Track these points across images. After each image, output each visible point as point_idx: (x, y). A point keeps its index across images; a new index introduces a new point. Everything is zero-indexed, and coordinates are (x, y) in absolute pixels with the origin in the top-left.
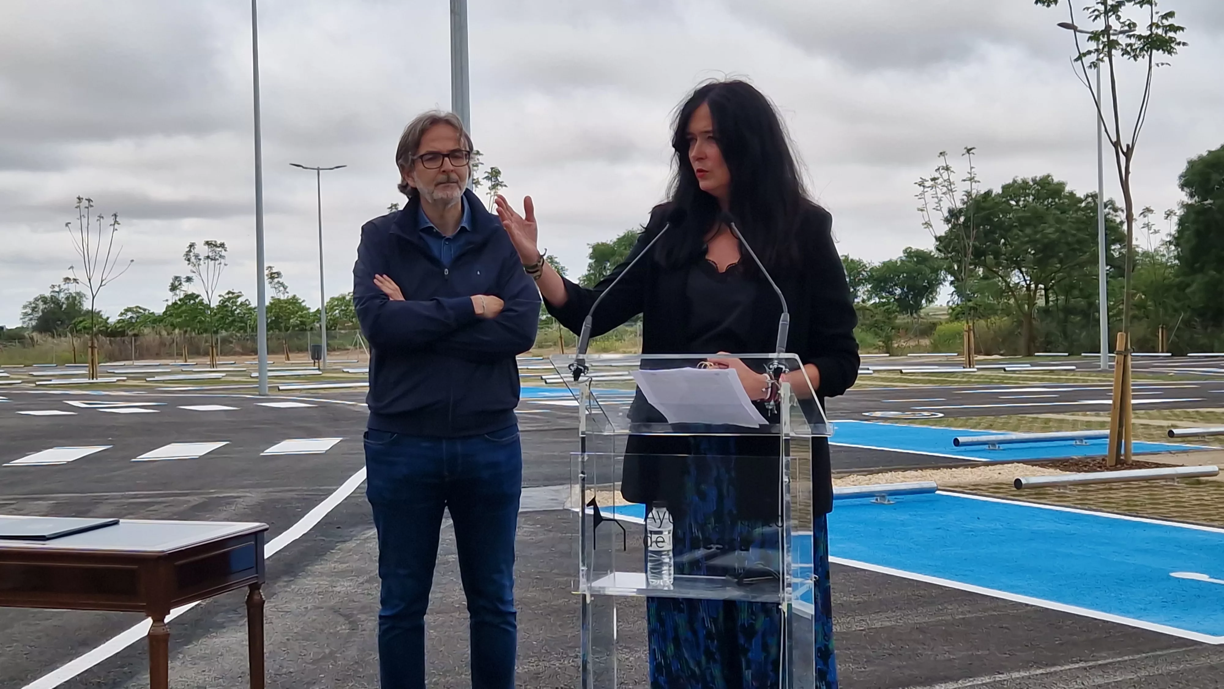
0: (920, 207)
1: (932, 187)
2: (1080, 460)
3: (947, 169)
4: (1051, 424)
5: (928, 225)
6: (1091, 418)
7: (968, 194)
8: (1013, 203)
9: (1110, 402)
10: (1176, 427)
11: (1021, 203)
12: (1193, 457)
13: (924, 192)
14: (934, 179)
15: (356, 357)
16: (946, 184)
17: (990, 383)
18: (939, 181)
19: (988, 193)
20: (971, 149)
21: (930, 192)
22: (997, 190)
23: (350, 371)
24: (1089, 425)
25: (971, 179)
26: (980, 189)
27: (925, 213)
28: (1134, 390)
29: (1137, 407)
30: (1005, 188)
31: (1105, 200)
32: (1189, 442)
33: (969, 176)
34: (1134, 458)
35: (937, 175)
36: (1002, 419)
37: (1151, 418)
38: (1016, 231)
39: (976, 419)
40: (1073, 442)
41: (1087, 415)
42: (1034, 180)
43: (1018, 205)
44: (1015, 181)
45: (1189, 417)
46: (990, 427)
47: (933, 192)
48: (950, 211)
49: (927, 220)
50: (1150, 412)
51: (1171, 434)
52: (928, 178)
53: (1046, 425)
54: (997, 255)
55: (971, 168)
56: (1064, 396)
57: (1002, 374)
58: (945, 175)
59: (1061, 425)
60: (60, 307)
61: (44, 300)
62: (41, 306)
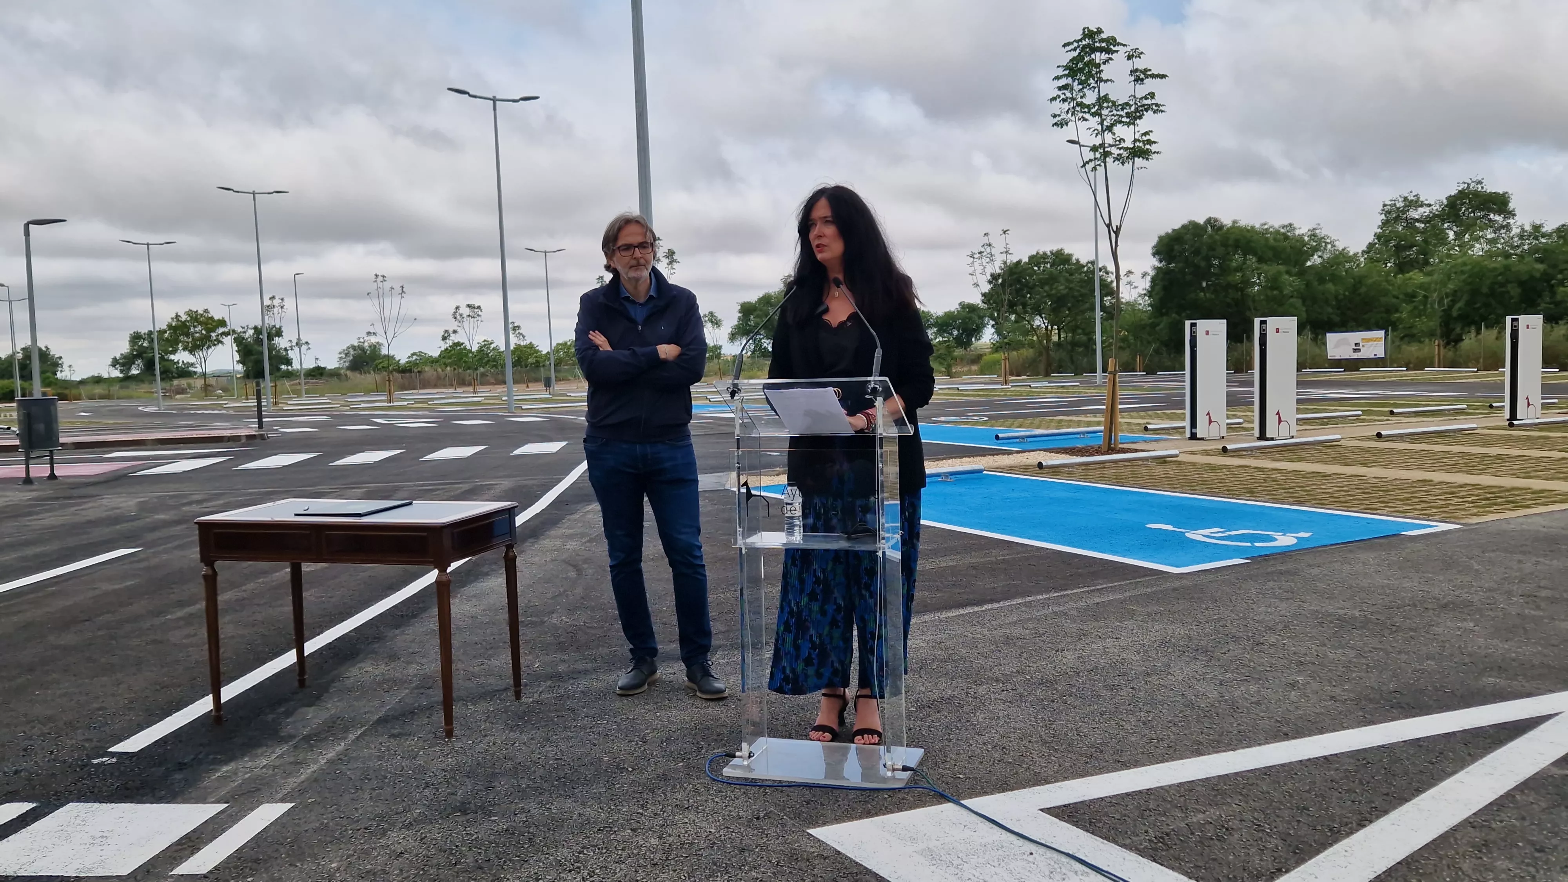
0: (971, 273)
1: (979, 258)
2: (1083, 448)
3: (990, 245)
4: (1063, 423)
5: (977, 284)
6: (1090, 418)
7: (1005, 263)
8: (1036, 268)
9: (1104, 407)
10: (1149, 424)
11: (1042, 269)
12: (1162, 444)
13: (973, 262)
14: (980, 253)
15: (576, 385)
16: (989, 256)
17: (1020, 396)
18: (984, 254)
19: (1019, 262)
20: (1006, 231)
21: (978, 262)
22: (1025, 260)
23: (572, 395)
24: (1089, 424)
25: (1007, 252)
26: (1013, 259)
27: (974, 276)
28: (1120, 399)
29: (1123, 411)
30: (1030, 258)
31: (1101, 265)
32: (1157, 434)
33: (1005, 250)
34: (1121, 446)
35: (982, 249)
36: (1029, 421)
37: (1132, 418)
38: (1038, 288)
39: (1010, 421)
40: (1078, 436)
41: (1087, 417)
42: (1051, 253)
43: (1039, 270)
44: (1037, 253)
45: (1159, 417)
46: (1020, 426)
47: (980, 262)
48: (992, 275)
49: (975, 281)
50: (1132, 414)
51: (1146, 429)
52: (976, 252)
53: (1060, 424)
54: (1024, 305)
55: (1007, 244)
56: (1071, 404)
57: (1028, 389)
58: (989, 250)
59: (1070, 424)
60: (366, 353)
61: (354, 348)
62: (352, 352)
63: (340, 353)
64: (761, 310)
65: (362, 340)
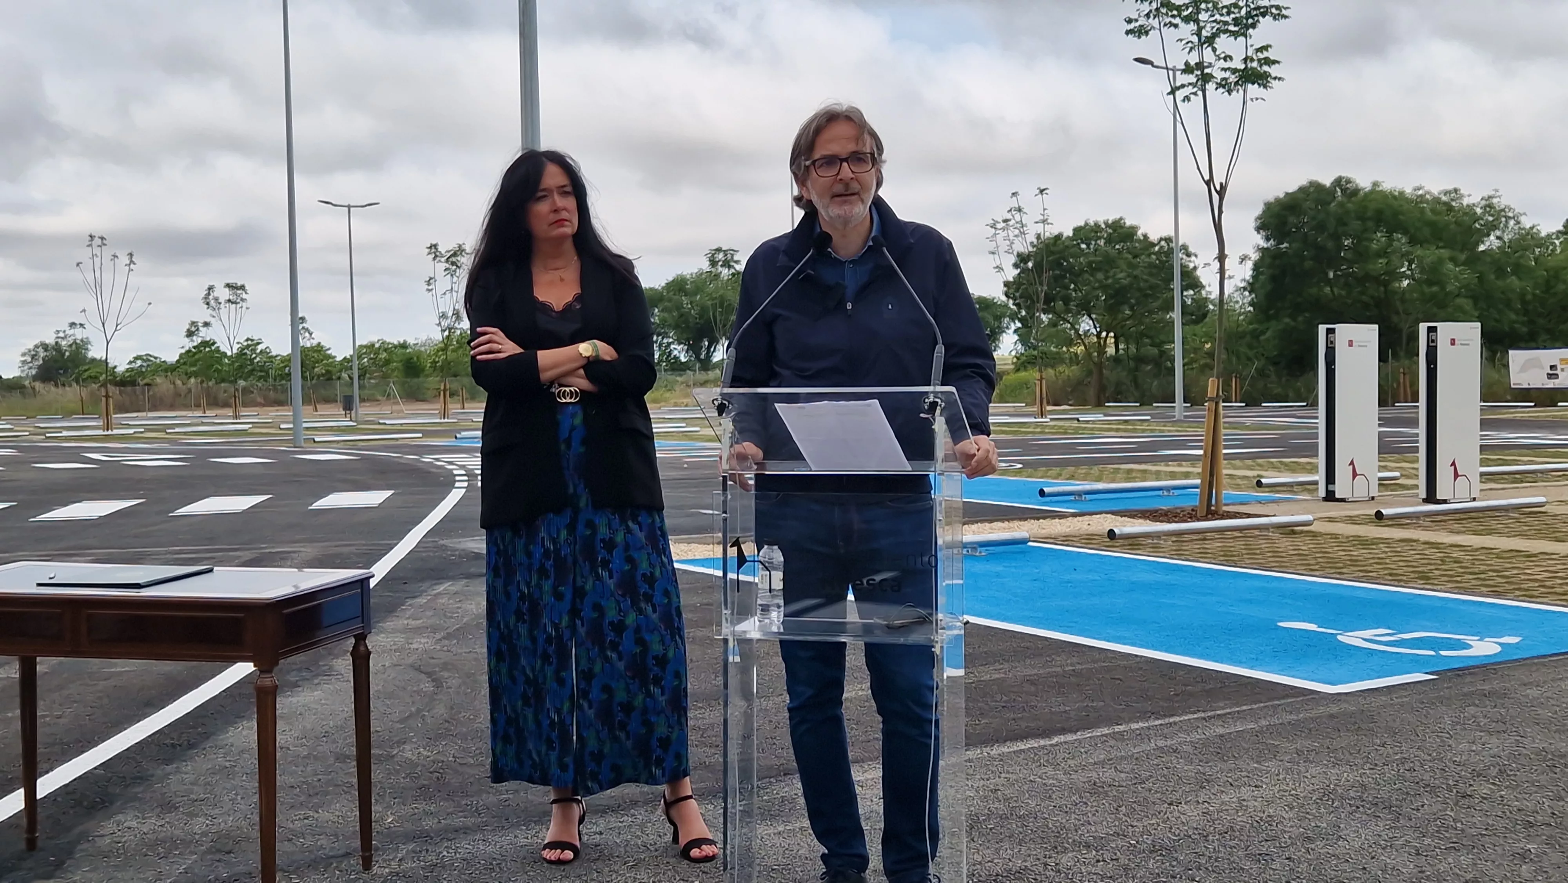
0: (992, 249)
1: (1003, 229)
2: (1169, 511)
3: (1019, 210)
4: (1134, 475)
5: (999, 268)
6: (1173, 468)
7: (1038, 237)
8: (1083, 246)
9: (1201, 452)
10: (1262, 477)
11: (1092, 247)
12: (1283, 507)
13: (995, 234)
14: (1006, 221)
15: (390, 408)
16: (1019, 226)
17: (1066, 433)
18: (1011, 223)
19: (1058, 237)
20: (1044, 190)
21: (1002, 234)
22: (1068, 232)
23: (387, 422)
24: (1173, 476)
25: (1044, 221)
26: (1050, 231)
27: (996, 256)
28: (1225, 440)
29: (1228, 457)
30: (1077, 230)
31: (1181, 243)
32: (1278, 492)
33: (1042, 218)
34: (1225, 508)
35: (1009, 216)
36: (1082, 470)
37: (1235, 468)
38: (1086, 276)
39: (1056, 470)
40: (1160, 493)
41: (1168, 465)
42: (1106, 223)
43: (1088, 247)
44: (1086, 224)
45: (1273, 467)
46: (1072, 477)
47: (1004, 234)
48: (1019, 255)
49: (998, 263)
50: (1233, 462)
51: (1259, 484)
52: (1000, 220)
53: (1129, 476)
54: (1067, 300)
55: (1044, 210)
56: (1141, 447)
57: (1075, 424)
58: (1018, 217)
59: (1144, 475)
60: (64, 354)
61: (45, 347)
62: (42, 354)
63: (24, 355)
64: (670, 300)
65: (61, 335)
